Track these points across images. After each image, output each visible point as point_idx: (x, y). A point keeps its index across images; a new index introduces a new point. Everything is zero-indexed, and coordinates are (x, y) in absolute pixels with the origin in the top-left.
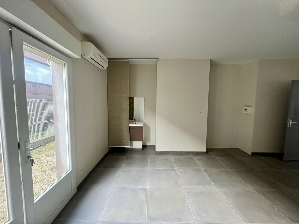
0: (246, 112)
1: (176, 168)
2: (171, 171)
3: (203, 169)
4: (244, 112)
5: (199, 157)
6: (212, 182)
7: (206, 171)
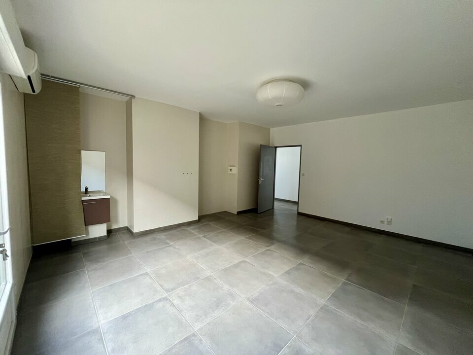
0: (231, 172)
1: (172, 243)
2: (169, 248)
3: (201, 236)
4: (229, 172)
5: (192, 227)
6: (213, 244)
7: (204, 237)
